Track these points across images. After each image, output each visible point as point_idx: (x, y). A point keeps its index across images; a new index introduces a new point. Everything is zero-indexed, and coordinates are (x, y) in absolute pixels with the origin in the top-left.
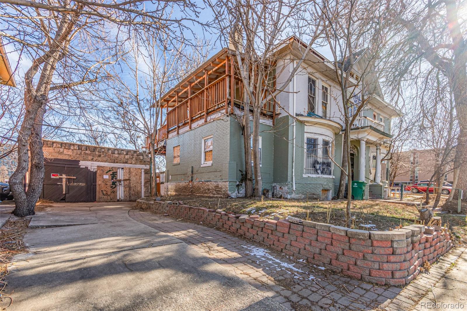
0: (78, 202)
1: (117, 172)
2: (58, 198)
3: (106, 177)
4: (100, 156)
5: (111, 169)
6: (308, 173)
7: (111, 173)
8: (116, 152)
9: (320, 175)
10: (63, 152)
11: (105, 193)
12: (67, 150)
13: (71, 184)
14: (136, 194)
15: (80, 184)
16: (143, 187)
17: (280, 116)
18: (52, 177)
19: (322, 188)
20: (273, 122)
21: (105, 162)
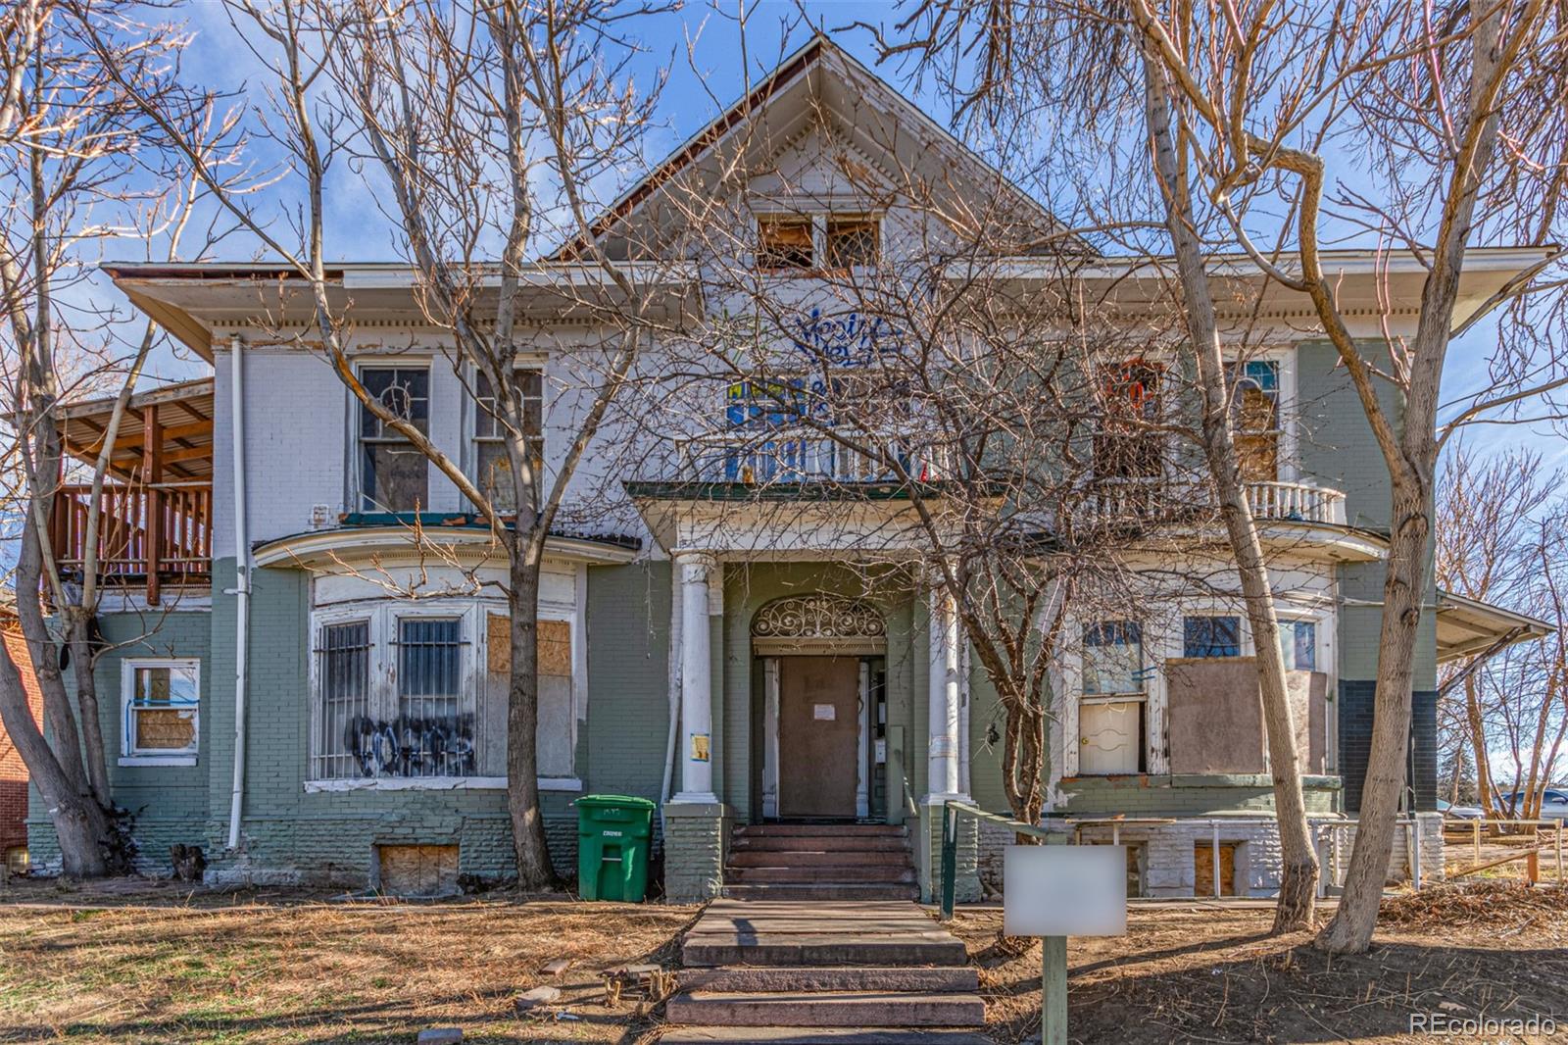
9: (378, 782)
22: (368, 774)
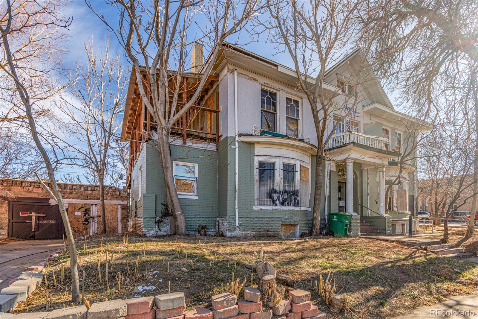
0: (47, 239)
1: (89, 209)
2: (27, 236)
3: (78, 214)
4: (71, 193)
5: (83, 206)
6: (260, 205)
7: (83, 209)
8: (89, 189)
9: (279, 207)
10: (33, 190)
11: (76, 230)
12: (37, 189)
13: (41, 222)
14: (111, 230)
15: (51, 221)
16: (120, 223)
17: (222, 138)
18: (21, 215)
19: (281, 223)
20: (217, 146)
21: (78, 198)
22: (276, 205)
